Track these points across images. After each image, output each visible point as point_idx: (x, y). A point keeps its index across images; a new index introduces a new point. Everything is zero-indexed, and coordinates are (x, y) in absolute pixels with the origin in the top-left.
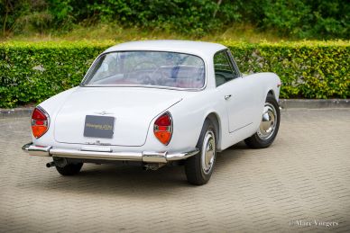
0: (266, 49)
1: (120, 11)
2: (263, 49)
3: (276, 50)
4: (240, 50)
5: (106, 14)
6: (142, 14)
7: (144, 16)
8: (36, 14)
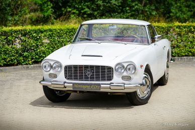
0: (179, 27)
1: (82, 11)
2: (177, 28)
3: (185, 27)
4: (163, 28)
5: (74, 13)
6: (96, 13)
7: (98, 14)
8: (32, 14)
